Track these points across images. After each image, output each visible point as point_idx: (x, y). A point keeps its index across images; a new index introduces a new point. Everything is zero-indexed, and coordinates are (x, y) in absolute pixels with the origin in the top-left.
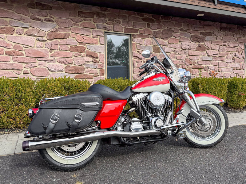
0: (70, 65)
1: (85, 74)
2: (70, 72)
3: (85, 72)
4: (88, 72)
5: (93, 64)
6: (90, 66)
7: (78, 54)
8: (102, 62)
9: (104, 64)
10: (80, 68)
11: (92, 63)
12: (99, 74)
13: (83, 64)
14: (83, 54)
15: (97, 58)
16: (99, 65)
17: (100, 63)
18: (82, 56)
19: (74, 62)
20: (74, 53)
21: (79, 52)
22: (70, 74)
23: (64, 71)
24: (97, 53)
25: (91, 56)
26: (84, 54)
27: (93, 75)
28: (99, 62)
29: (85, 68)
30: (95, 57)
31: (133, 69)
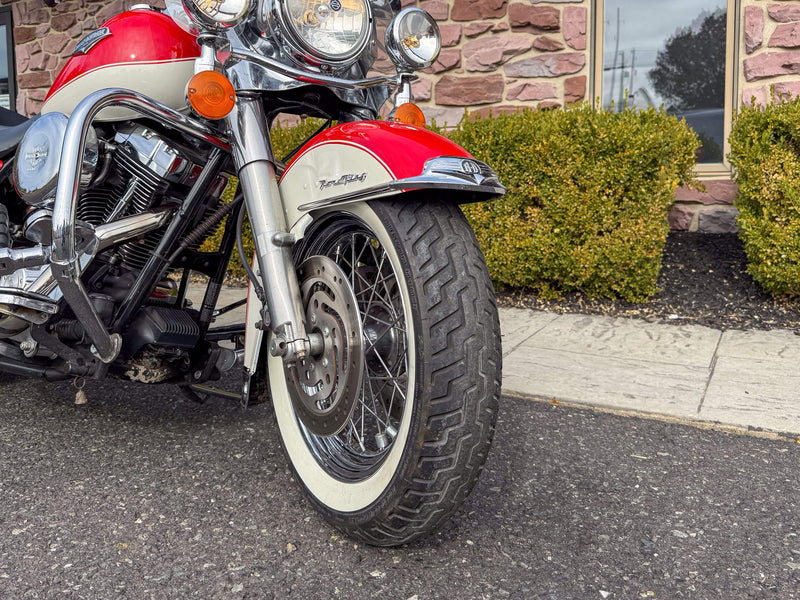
0: (453, 74)
1: (505, 103)
2: (452, 102)
3: (504, 96)
4: (515, 95)
5: (537, 58)
6: (525, 71)
7: (478, 26)
8: (576, 42)
9: (587, 53)
10: (484, 82)
11: (533, 54)
12: (561, 101)
13: (499, 64)
14: (496, 23)
15: (555, 29)
16: (560, 59)
17: (568, 50)
18: (495, 32)
19: (464, 60)
20: (467, 24)
21: (484, 16)
22: (449, 109)
23: (433, 101)
24: (555, 6)
25: (528, 24)
26: (502, 20)
27: (534, 104)
28: (565, 46)
29: (505, 79)
30: (542, 25)
31: (743, 56)
